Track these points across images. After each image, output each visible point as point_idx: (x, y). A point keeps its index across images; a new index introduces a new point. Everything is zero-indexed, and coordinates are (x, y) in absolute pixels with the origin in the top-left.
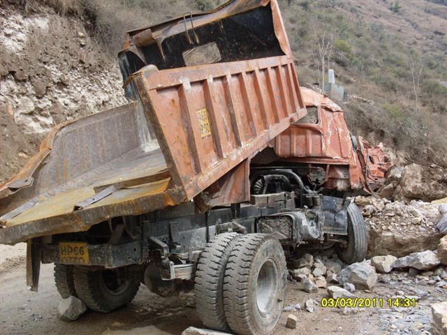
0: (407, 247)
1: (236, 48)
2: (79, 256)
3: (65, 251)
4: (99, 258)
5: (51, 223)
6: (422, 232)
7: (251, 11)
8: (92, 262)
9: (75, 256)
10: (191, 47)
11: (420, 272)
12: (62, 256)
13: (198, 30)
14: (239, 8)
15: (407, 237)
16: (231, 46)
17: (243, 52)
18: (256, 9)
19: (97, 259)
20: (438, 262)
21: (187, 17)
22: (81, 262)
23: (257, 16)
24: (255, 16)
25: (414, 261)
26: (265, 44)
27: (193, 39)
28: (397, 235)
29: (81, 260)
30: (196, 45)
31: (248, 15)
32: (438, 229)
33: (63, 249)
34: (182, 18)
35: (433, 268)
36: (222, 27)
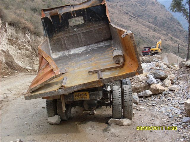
0: (139, 89)
1: (90, 19)
2: (84, 97)
3: (77, 95)
4: (94, 96)
5: (87, 85)
6: (143, 84)
7: (97, 6)
8: (91, 98)
9: (82, 97)
10: (73, 17)
11: (147, 97)
12: (75, 98)
13: (76, 11)
14: (93, 4)
15: (139, 86)
16: (88, 18)
17: (93, 20)
18: (99, 5)
19: (93, 97)
20: (152, 94)
21: (71, 5)
22: (86, 99)
23: (99, 8)
24: (98, 8)
25: (145, 94)
26: (101, 18)
27: (74, 15)
28: (136, 86)
29: (86, 98)
30: (75, 17)
31: (96, 7)
32: (147, 83)
33: (76, 95)
34: (70, 5)
35: (151, 96)
36: (86, 11)
